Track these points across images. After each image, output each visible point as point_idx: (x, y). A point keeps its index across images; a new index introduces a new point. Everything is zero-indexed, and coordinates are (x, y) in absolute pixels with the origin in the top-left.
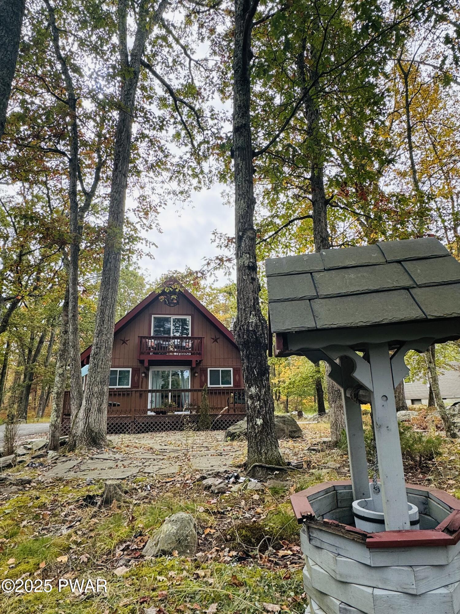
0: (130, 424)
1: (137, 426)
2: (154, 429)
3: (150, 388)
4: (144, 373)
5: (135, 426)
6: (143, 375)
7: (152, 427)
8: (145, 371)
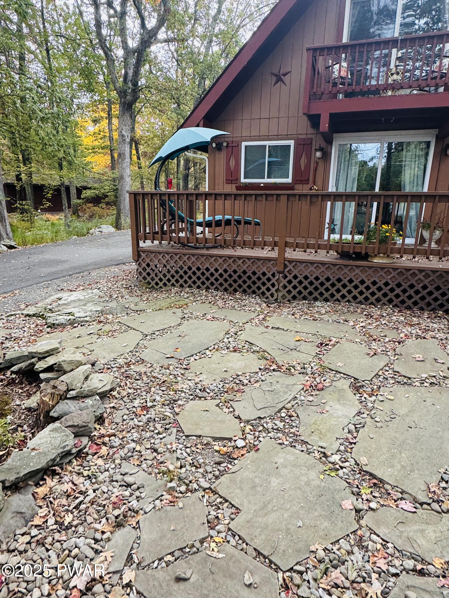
0: (273, 275)
1: (290, 282)
2: (332, 295)
3: (332, 189)
4: (321, 149)
5: (285, 282)
6: (318, 154)
7: (327, 290)
8: (323, 144)
